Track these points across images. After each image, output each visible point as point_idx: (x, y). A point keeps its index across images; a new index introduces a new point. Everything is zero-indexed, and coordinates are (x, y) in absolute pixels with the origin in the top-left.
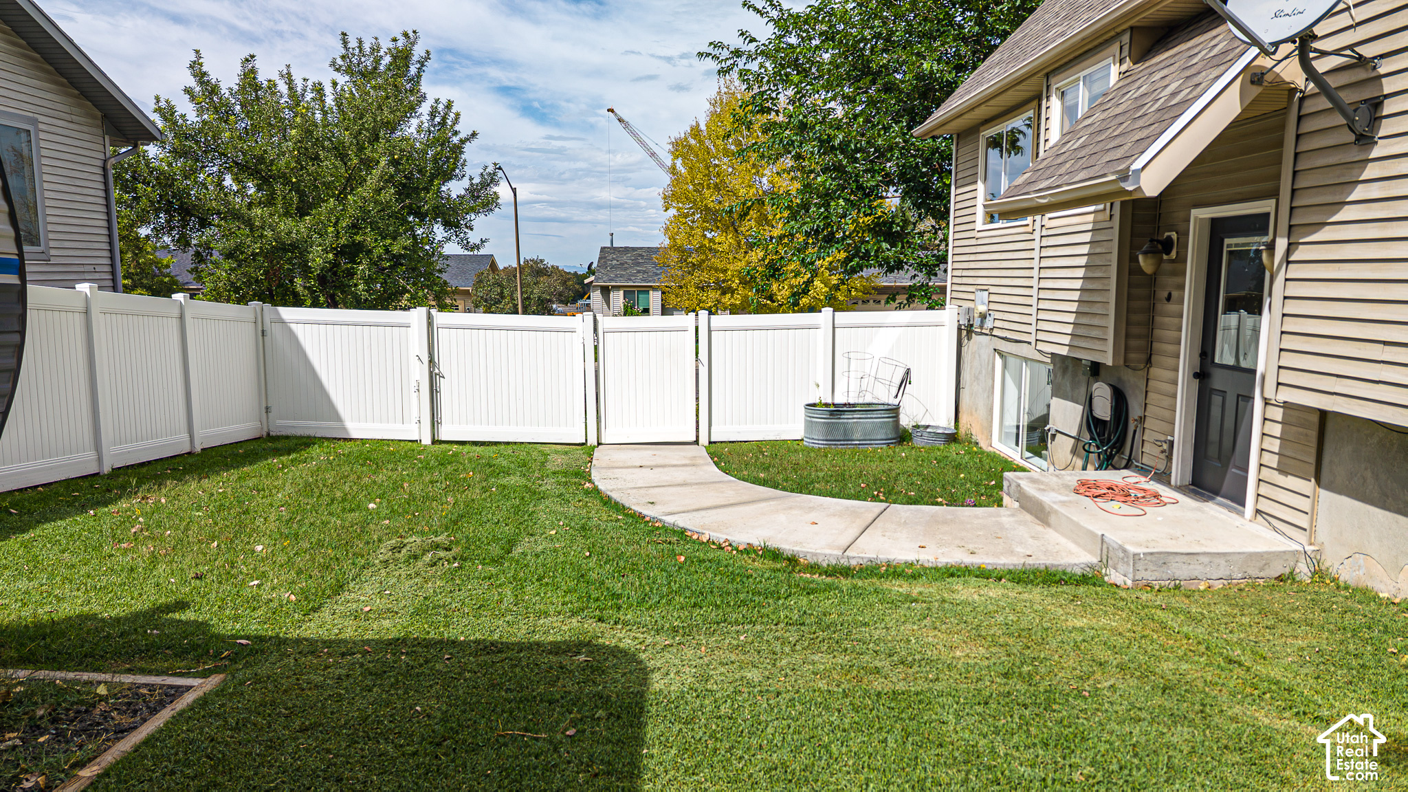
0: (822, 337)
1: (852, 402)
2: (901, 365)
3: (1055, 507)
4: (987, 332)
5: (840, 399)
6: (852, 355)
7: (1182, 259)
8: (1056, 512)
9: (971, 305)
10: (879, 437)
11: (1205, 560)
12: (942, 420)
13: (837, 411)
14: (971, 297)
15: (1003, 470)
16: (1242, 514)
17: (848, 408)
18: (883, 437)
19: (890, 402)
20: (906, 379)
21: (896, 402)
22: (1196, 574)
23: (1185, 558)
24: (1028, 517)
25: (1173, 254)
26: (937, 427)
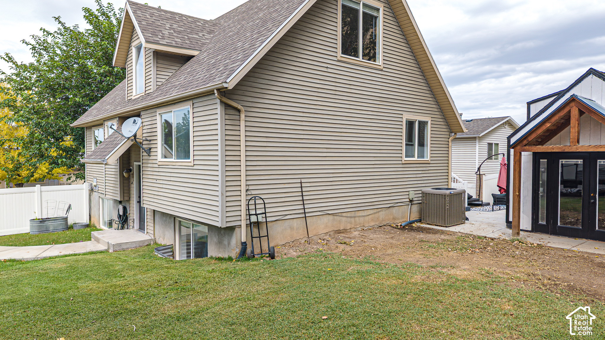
0: (36, 195)
1: (49, 217)
2: (67, 203)
3: (100, 238)
4: (97, 191)
5: (45, 217)
6: (49, 201)
7: (133, 174)
8: (100, 239)
9: (92, 182)
10: (60, 228)
11: (130, 243)
12: (85, 220)
13: (43, 221)
14: (92, 180)
15: (91, 231)
16: (144, 233)
17: (48, 219)
18: (61, 228)
19: (64, 216)
20: (70, 207)
21: (66, 216)
22: (128, 247)
23: (125, 244)
24: (96, 242)
25: (132, 172)
26: (82, 223)
